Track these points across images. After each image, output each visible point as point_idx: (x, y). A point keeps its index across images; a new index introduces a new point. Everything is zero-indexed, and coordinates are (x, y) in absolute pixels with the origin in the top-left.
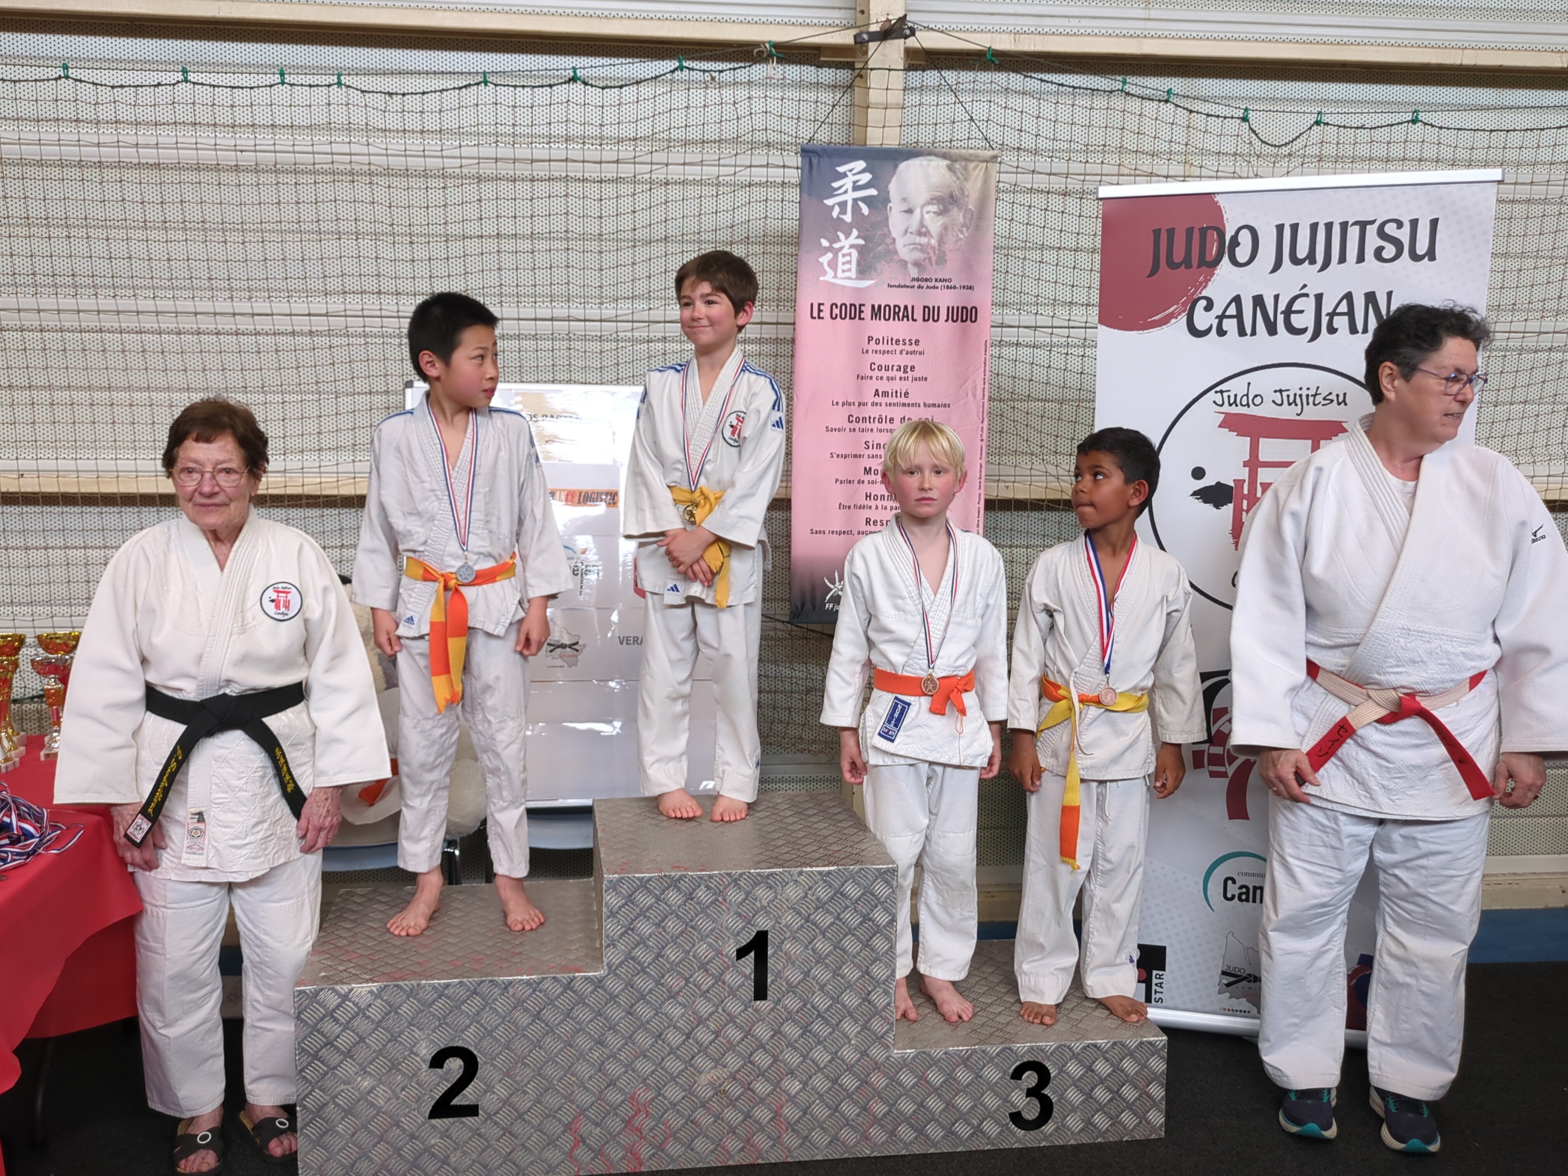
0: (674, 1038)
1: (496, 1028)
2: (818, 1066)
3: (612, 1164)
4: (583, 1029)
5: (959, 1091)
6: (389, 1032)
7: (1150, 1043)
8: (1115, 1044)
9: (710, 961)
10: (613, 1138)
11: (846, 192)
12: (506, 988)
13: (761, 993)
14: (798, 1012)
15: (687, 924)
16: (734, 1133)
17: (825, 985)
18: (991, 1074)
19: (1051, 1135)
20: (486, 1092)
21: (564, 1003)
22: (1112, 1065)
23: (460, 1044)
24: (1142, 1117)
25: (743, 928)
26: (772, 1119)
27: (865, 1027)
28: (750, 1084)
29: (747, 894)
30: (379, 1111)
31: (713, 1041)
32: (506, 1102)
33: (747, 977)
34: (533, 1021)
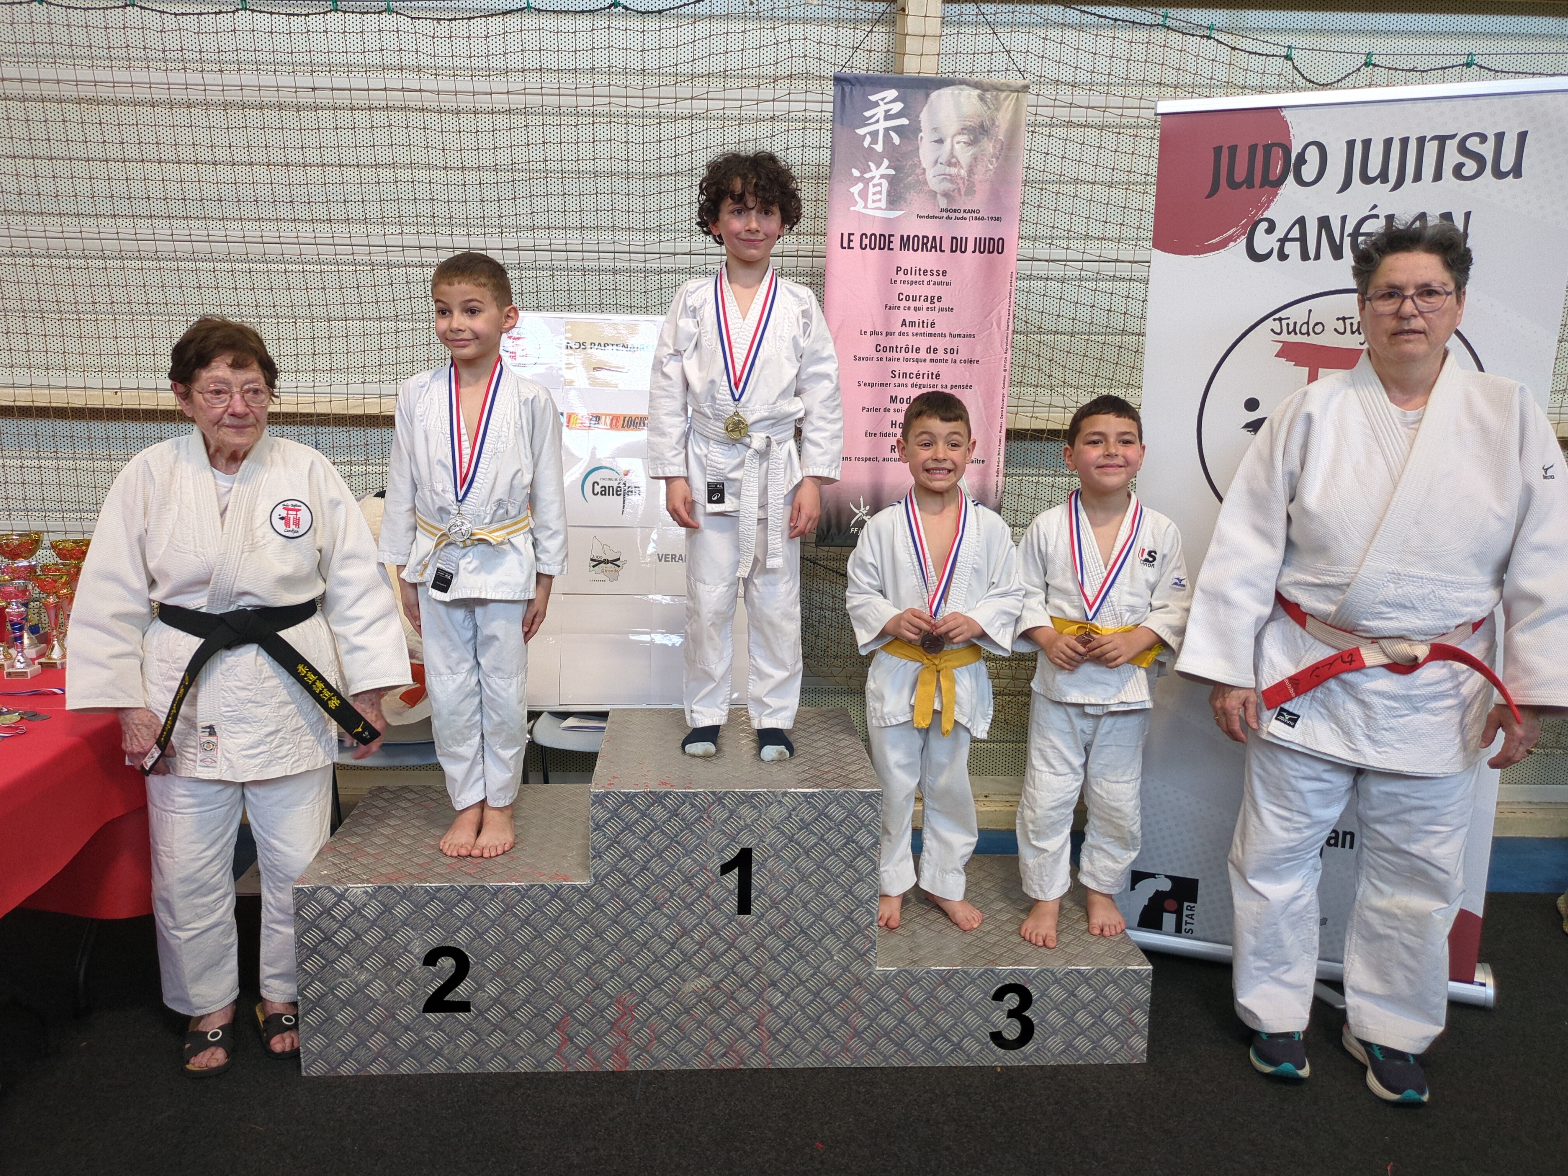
0: (660, 947)
1: (487, 931)
2: (800, 980)
3: (598, 1062)
4: (571, 936)
5: (942, 1009)
6: (383, 930)
7: (1134, 971)
8: (1099, 970)
9: (695, 875)
10: (600, 1038)
12: (496, 893)
13: (744, 907)
14: (781, 927)
15: (672, 839)
16: (717, 1039)
17: (808, 902)
18: (973, 993)
19: (1031, 1055)
20: (477, 990)
21: (552, 909)
22: (1095, 990)
23: (452, 944)
24: (1124, 1043)
25: (728, 845)
26: (754, 1028)
27: (847, 944)
28: (733, 993)
29: (732, 812)
30: (376, 1003)
31: (697, 951)
32: (496, 1000)
33: (731, 892)
34: (522, 926)
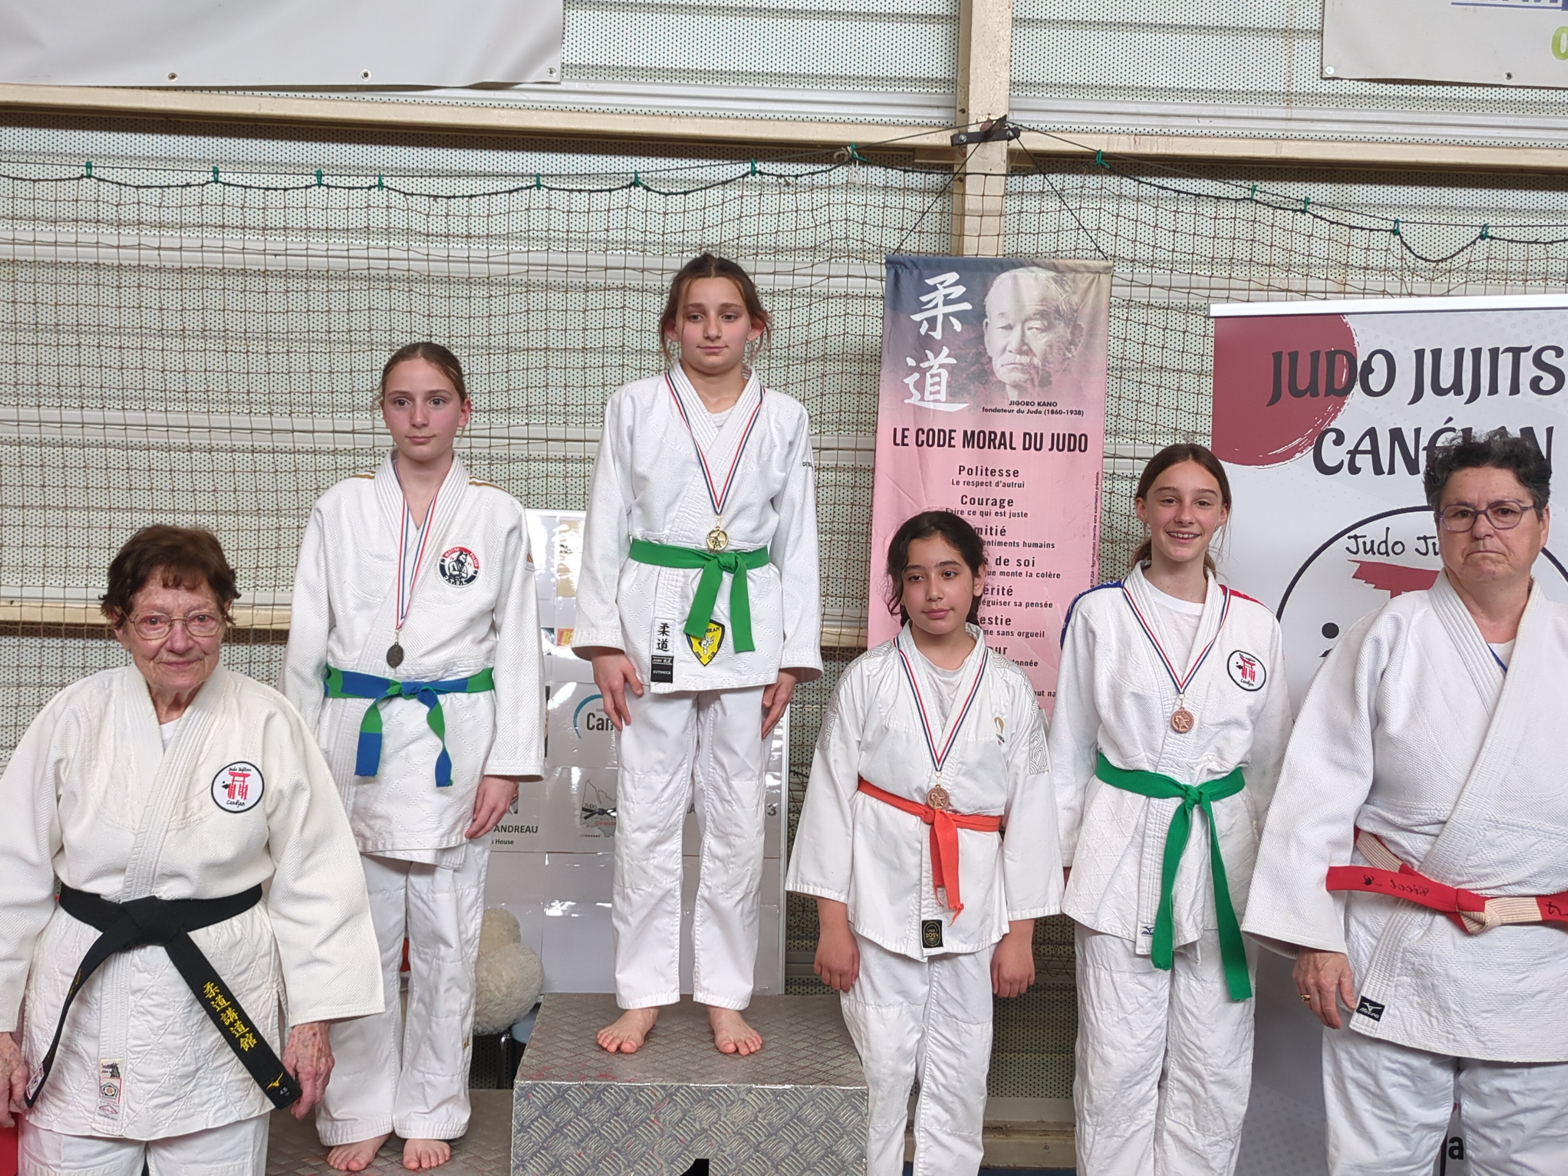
11: (936, 306)
15: (612, 1146)
25: (679, 1155)
29: (685, 1112)
